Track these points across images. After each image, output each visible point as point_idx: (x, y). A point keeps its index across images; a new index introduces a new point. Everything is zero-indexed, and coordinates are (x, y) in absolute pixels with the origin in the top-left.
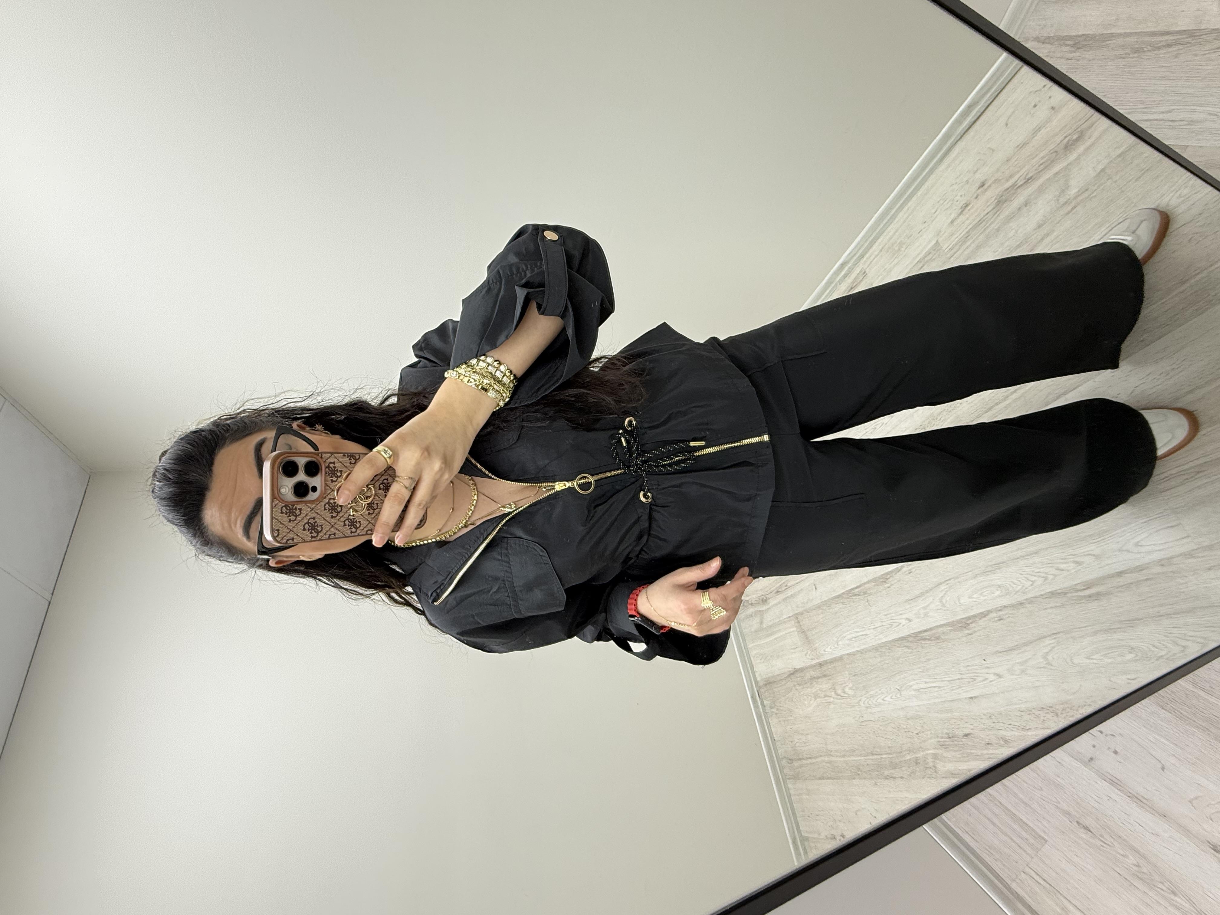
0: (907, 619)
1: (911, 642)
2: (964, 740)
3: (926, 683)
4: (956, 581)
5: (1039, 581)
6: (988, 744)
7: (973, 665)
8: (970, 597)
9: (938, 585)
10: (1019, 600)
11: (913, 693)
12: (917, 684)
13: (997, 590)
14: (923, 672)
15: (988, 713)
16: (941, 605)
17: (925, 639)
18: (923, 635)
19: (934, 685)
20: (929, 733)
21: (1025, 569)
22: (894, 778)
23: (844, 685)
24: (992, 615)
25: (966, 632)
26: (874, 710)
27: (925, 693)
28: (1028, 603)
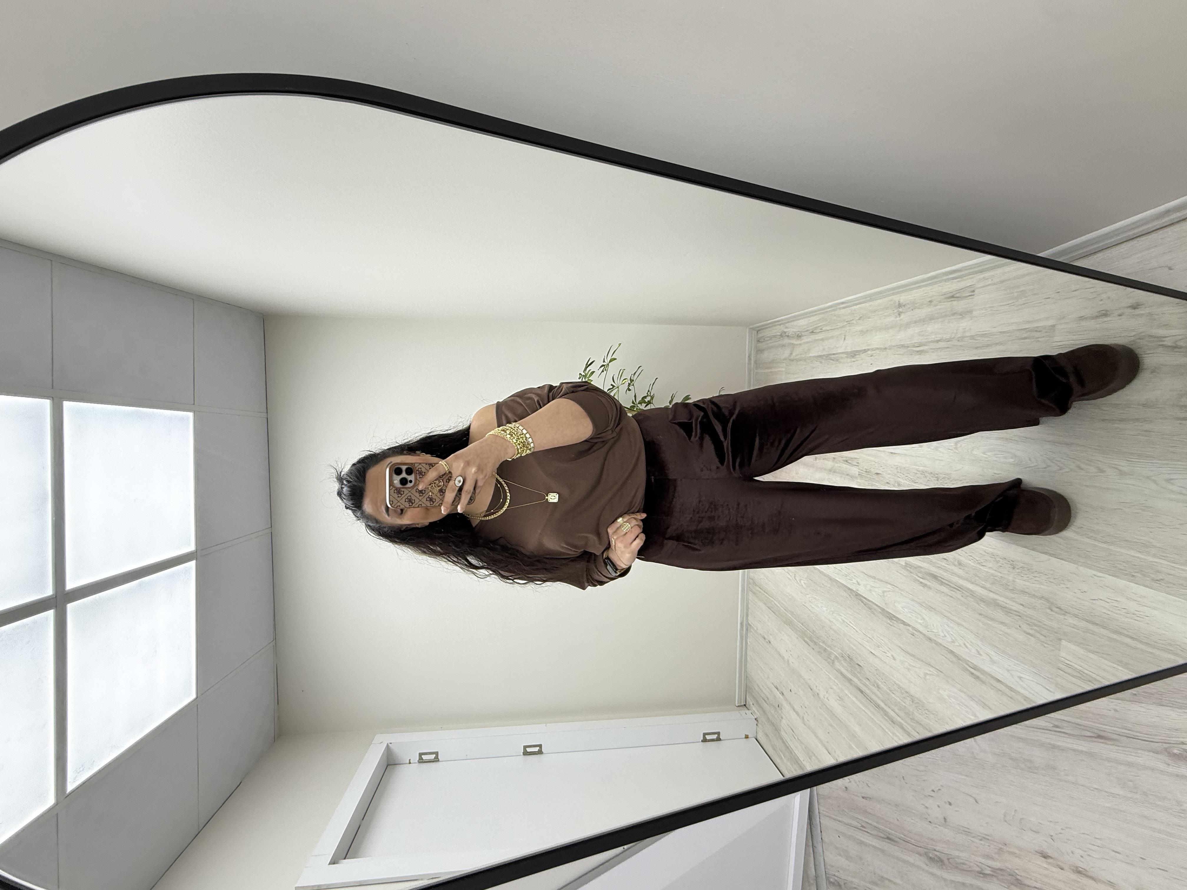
0: (857, 581)
1: (853, 595)
2: (857, 666)
3: (850, 622)
4: (900, 591)
5: (950, 640)
6: (868, 679)
7: (882, 640)
8: (902, 608)
10: (931, 637)
11: (840, 619)
12: (845, 617)
13: (921, 620)
14: (851, 615)
15: (876, 667)
17: (862, 602)
19: (854, 627)
20: (839, 645)
21: (946, 626)
22: (809, 645)
24: (908, 627)
25: (889, 622)
26: (813, 606)
27: (847, 626)
28: (935, 643)
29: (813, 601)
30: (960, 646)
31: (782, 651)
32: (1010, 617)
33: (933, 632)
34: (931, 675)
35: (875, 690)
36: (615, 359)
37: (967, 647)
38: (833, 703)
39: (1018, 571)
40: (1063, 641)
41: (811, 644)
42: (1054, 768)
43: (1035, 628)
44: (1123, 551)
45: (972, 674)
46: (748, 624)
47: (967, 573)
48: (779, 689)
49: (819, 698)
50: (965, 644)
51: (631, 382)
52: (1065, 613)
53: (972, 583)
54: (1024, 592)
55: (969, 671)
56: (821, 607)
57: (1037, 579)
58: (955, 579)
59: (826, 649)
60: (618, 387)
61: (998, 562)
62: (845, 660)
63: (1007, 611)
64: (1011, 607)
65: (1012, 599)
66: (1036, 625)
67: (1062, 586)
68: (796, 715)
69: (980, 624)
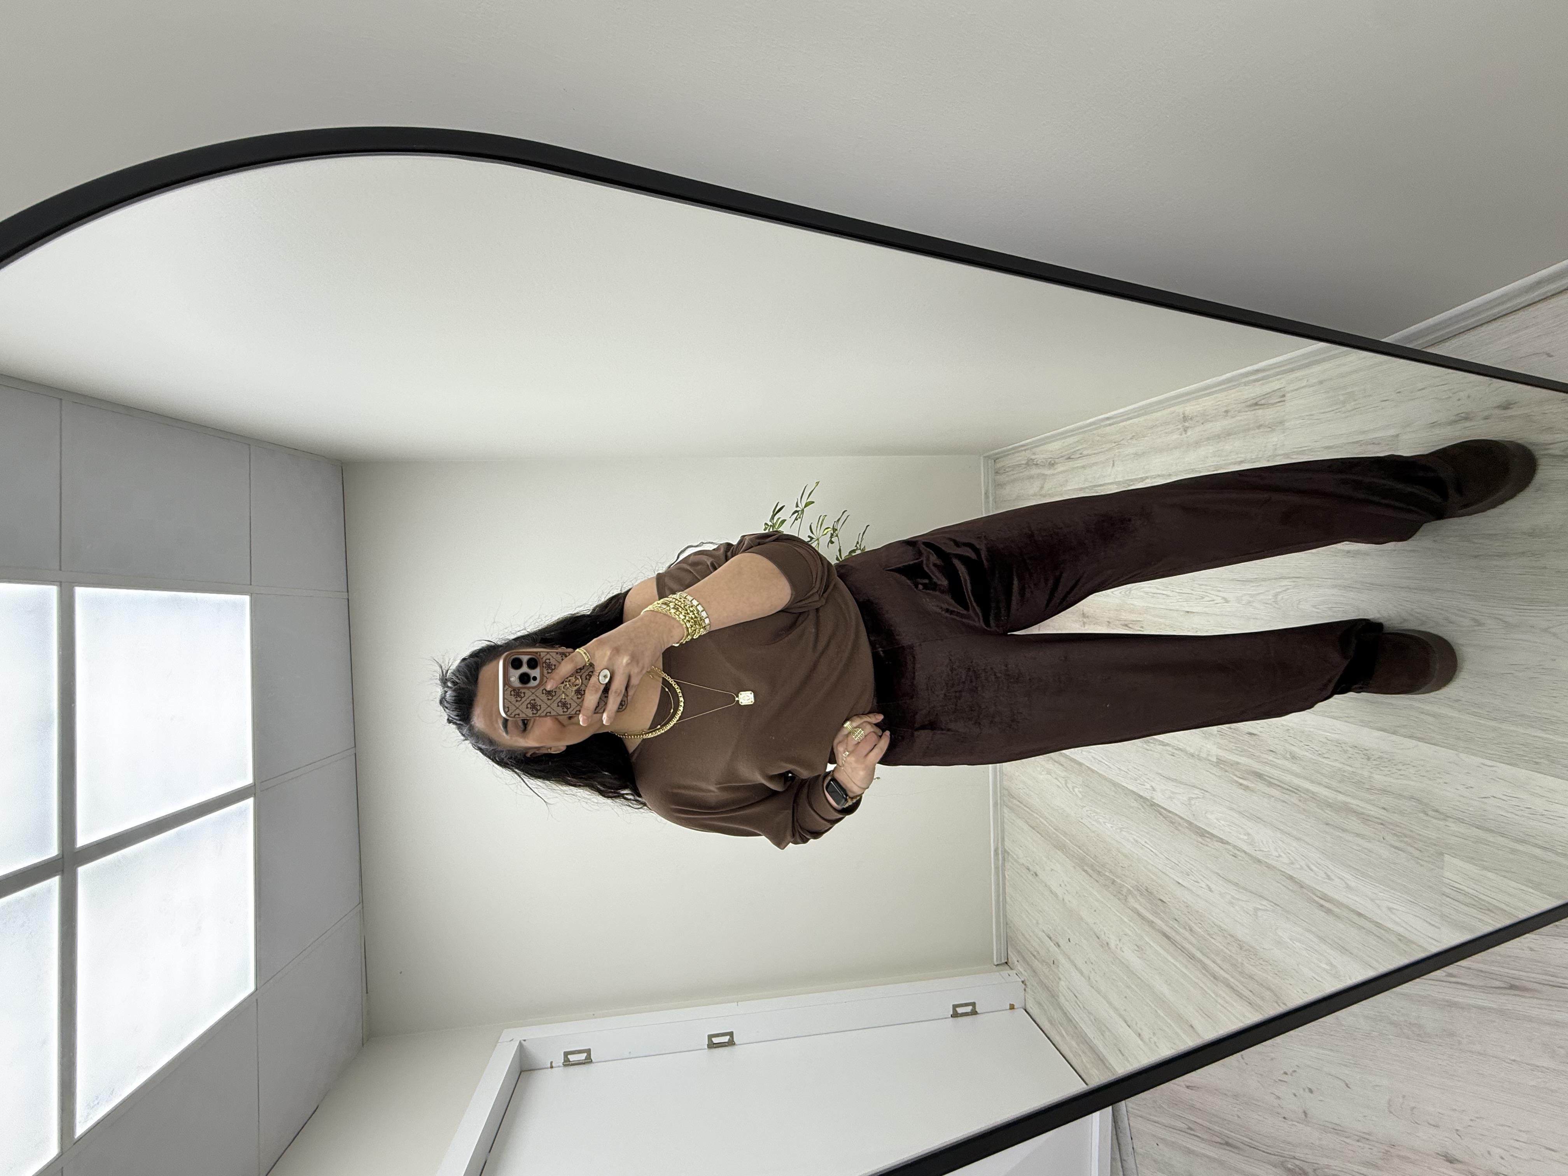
0: (1152, 786)
1: (1147, 805)
2: (1159, 903)
3: (1145, 842)
4: (1212, 797)
5: (1287, 861)
6: (1176, 920)
7: (1193, 865)
8: (1217, 820)
9: (1194, 786)
10: (1260, 858)
11: (1131, 839)
12: (1138, 837)
13: (1245, 835)
14: (1146, 833)
15: (1186, 903)
16: (1188, 803)
17: (1161, 814)
18: (1159, 808)
19: (1151, 848)
20: (1133, 875)
21: (1280, 843)
22: (1090, 876)
23: (1074, 785)
24: (1228, 847)
25: (1200, 839)
26: (1094, 823)
27: (1142, 848)
28: (1266, 867)
29: (1092, 815)
30: (1302, 868)
31: (1054, 886)
32: (1368, 825)
33: (1263, 851)
34: (1264, 910)
35: (1187, 934)
36: (813, 502)
37: (1311, 870)
38: (1130, 956)
39: (1375, 762)
40: (1446, 855)
41: (1095, 876)
42: (1452, 1034)
43: (1406, 839)
44: (1521, 730)
45: (1322, 906)
46: (1005, 851)
47: (1304, 768)
48: (1053, 938)
49: (1109, 948)
50: (1309, 867)
51: (834, 532)
52: (1446, 817)
53: (1312, 782)
54: (1384, 791)
55: (1317, 903)
56: (1104, 822)
57: (1402, 772)
58: (1288, 778)
59: (1114, 881)
60: (818, 539)
61: (1346, 752)
62: (1141, 894)
63: (1365, 818)
64: (1370, 812)
65: (1369, 802)
66: (1406, 836)
67: (1439, 780)
68: (1079, 975)
69: (1329, 838)
